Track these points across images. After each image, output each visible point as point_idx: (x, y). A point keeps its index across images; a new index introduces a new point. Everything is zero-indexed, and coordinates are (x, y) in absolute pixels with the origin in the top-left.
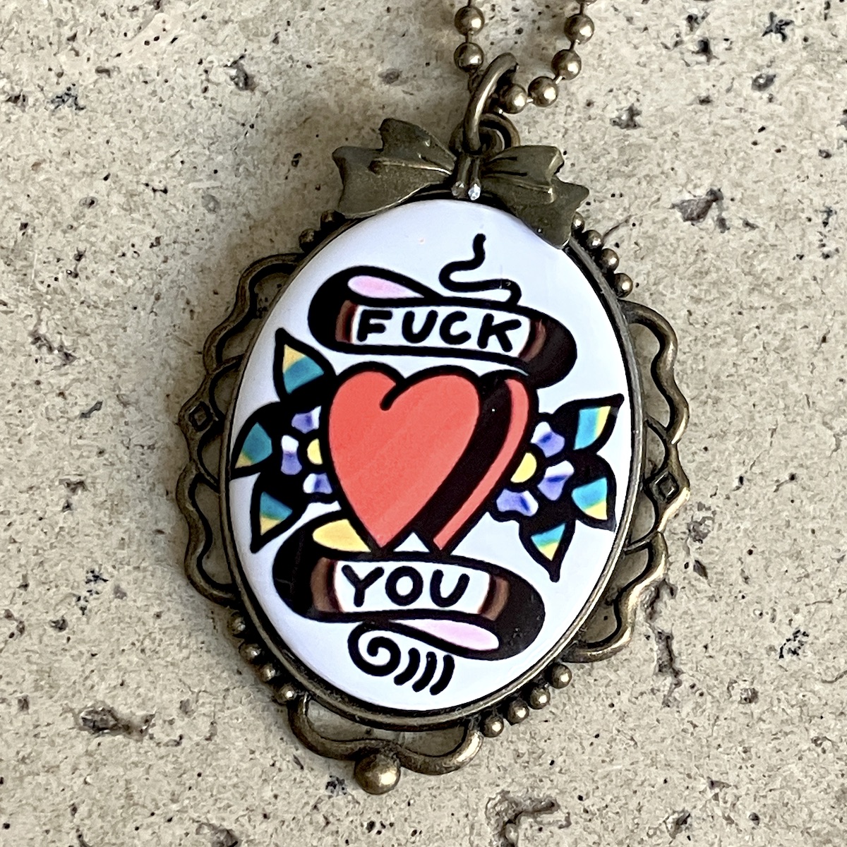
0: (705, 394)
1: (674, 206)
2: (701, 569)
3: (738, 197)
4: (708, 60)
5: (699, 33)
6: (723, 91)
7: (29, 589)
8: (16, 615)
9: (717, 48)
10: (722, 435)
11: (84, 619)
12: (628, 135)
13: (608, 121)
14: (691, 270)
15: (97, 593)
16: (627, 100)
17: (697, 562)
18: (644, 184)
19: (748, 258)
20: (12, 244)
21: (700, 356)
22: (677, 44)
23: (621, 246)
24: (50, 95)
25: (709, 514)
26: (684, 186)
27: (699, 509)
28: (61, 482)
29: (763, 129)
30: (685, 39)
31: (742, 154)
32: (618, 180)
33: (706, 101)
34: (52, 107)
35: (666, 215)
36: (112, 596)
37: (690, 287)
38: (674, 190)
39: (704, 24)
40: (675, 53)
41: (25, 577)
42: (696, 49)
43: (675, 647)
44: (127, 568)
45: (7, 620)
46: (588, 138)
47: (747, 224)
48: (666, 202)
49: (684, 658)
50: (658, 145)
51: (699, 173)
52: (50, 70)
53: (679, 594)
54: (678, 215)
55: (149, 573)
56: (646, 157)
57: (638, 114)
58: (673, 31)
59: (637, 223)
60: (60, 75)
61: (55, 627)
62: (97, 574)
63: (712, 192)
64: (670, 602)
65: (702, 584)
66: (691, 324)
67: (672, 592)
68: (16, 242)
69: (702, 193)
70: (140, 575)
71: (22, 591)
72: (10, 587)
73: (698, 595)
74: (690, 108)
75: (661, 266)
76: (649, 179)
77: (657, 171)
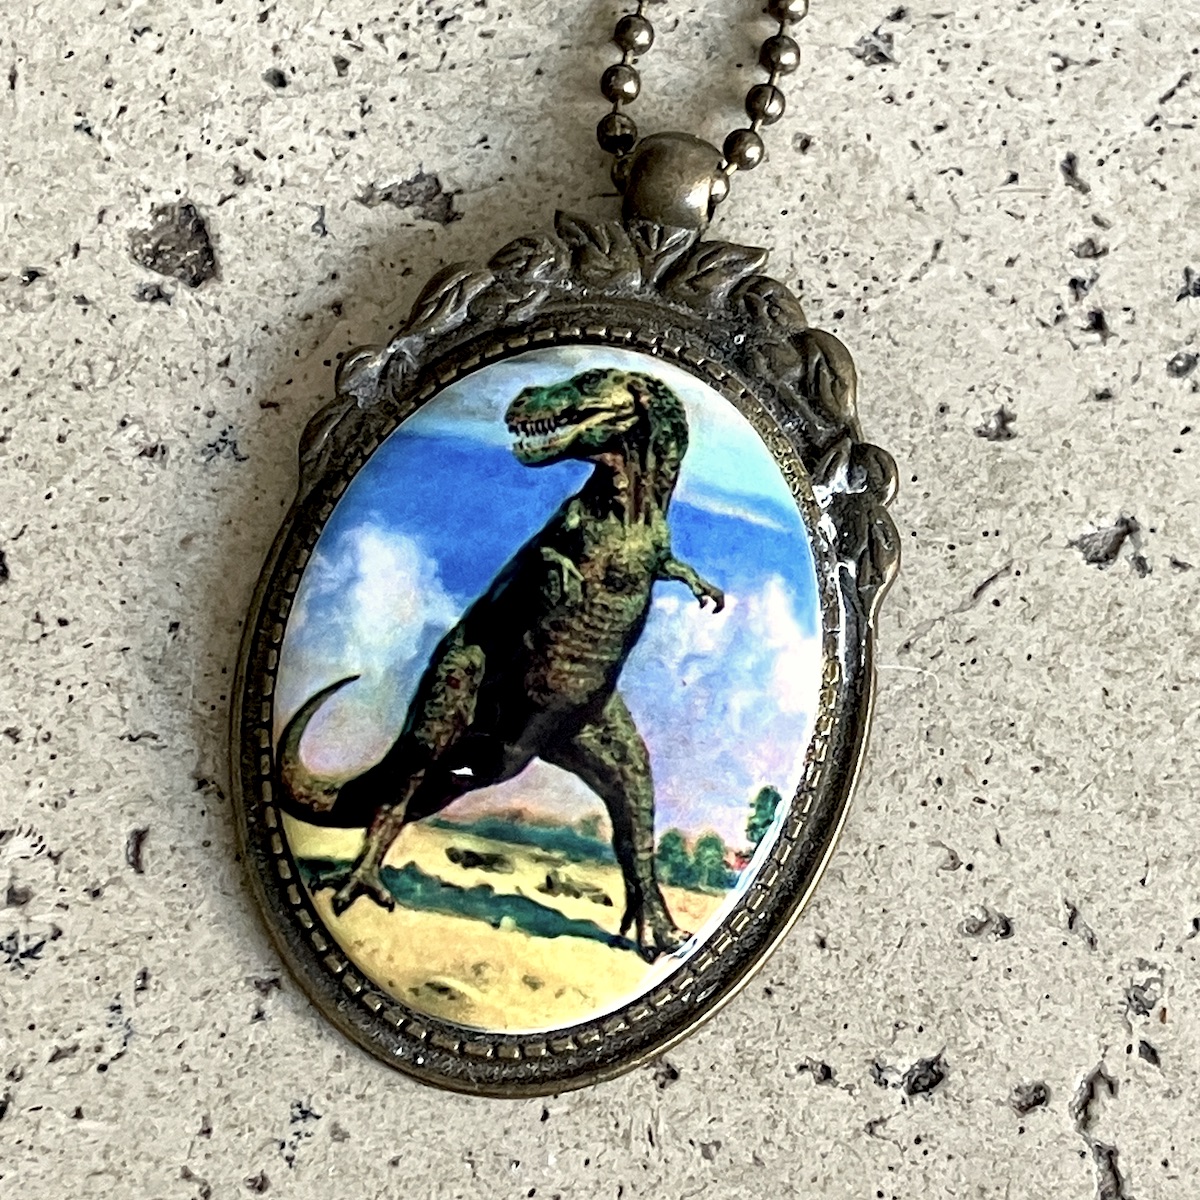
0: (1137, 804)
1: (1072, 544)
2: (1150, 1053)
3: (1161, 526)
4: (1104, 341)
5: (1088, 303)
6: (1128, 380)
7: (213, 1135)
8: (196, 1172)
9: (1115, 321)
10: (1165, 862)
11: (292, 1173)
12: (999, 450)
13: (970, 431)
14: (1104, 633)
15: (307, 1135)
16: (996, 402)
17: (1143, 1043)
18: (1028, 515)
19: (1182, 610)
20: (159, 652)
21: (1126, 752)
22: (1058, 319)
23: (1003, 604)
24: (200, 443)
25: (1155, 974)
26: (1085, 515)
27: (1141, 969)
28: (248, 980)
29: (1187, 430)
30: (1069, 311)
31: (1161, 467)
32: (990, 512)
33: (1104, 396)
34: (203, 459)
35: (1062, 558)
36: (329, 1139)
37: (1103, 656)
38: (1069, 520)
39: (1093, 291)
40: (1057, 332)
41: (204, 1118)
42: (1086, 324)
43: (1122, 1165)
44: (347, 1098)
45: (184, 1181)
46: (944, 456)
47: (1176, 563)
48: (1060, 539)
49: (1136, 1180)
50: (1042, 460)
51: (1103, 495)
52: (197, 408)
53: (1122, 1091)
54: (1078, 555)
55: (377, 1104)
56: (1027, 478)
57: (1012, 418)
58: (1051, 302)
59: (1022, 571)
60: (211, 414)
61: (253, 1187)
62: (305, 1108)
63: (1123, 522)
64: (1110, 1102)
65: (1153, 1074)
66: (1108, 707)
67: (1112, 1088)
68: (164, 649)
69: (1109, 523)
70: (365, 1106)
71: (203, 1139)
72: (187, 1135)
73: (1149, 1090)
74: (1084, 406)
75: (1061, 628)
76: (1035, 508)
77: (1044, 497)
